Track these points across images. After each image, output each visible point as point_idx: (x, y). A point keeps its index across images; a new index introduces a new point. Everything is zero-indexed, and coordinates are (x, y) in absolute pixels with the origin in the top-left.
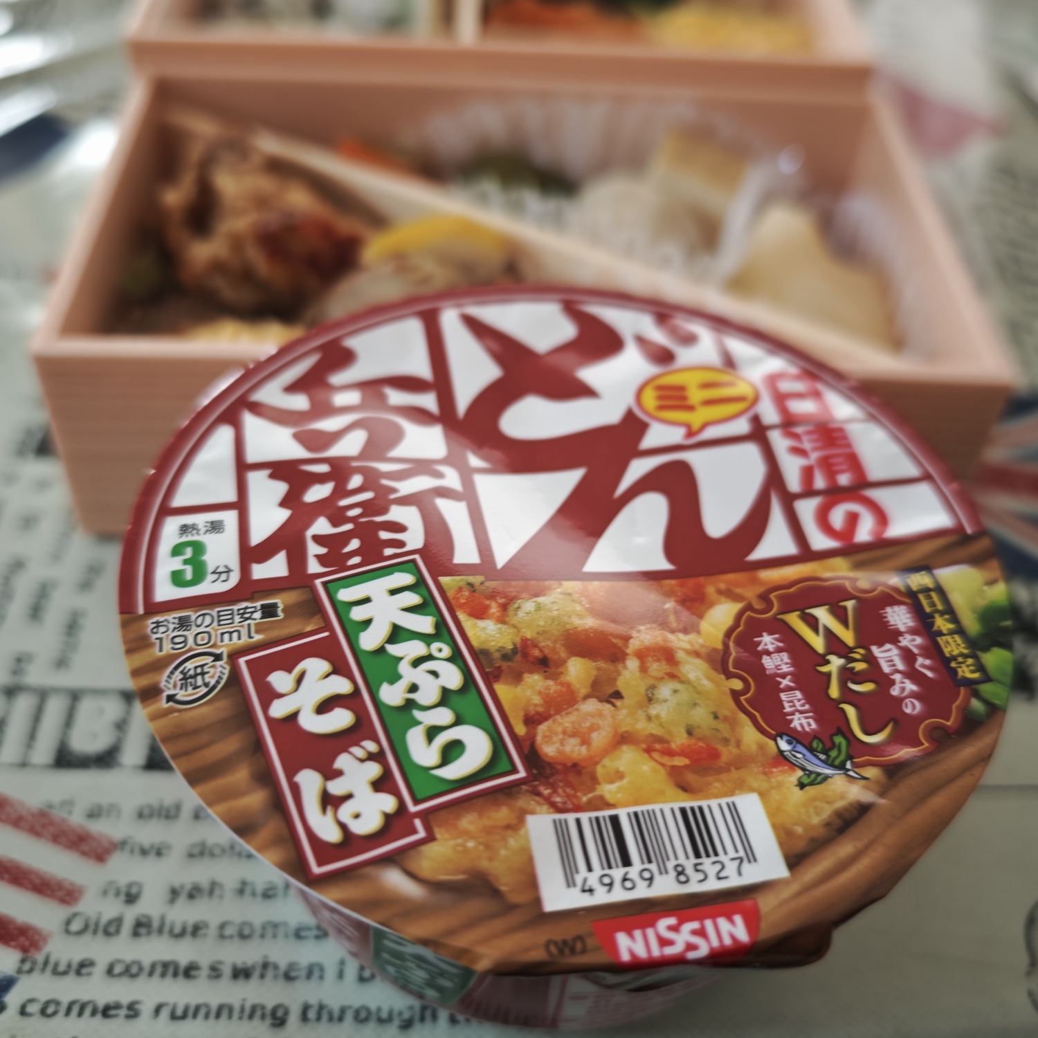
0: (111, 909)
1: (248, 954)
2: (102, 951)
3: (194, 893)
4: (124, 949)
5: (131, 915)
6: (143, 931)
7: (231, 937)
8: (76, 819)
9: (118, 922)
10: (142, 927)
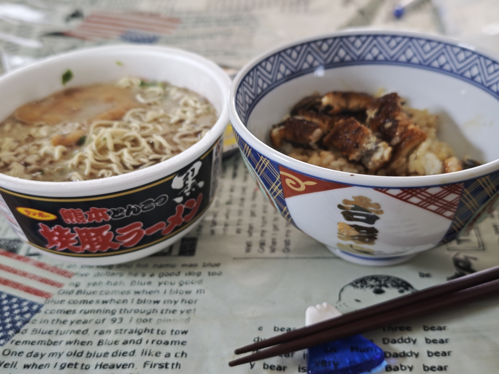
0: (71, 288)
1: (107, 298)
2: (67, 298)
3: (95, 284)
4: (74, 297)
5: (76, 289)
6: (79, 293)
7: (103, 294)
8: (64, 268)
9: (73, 292)
10: (79, 292)
